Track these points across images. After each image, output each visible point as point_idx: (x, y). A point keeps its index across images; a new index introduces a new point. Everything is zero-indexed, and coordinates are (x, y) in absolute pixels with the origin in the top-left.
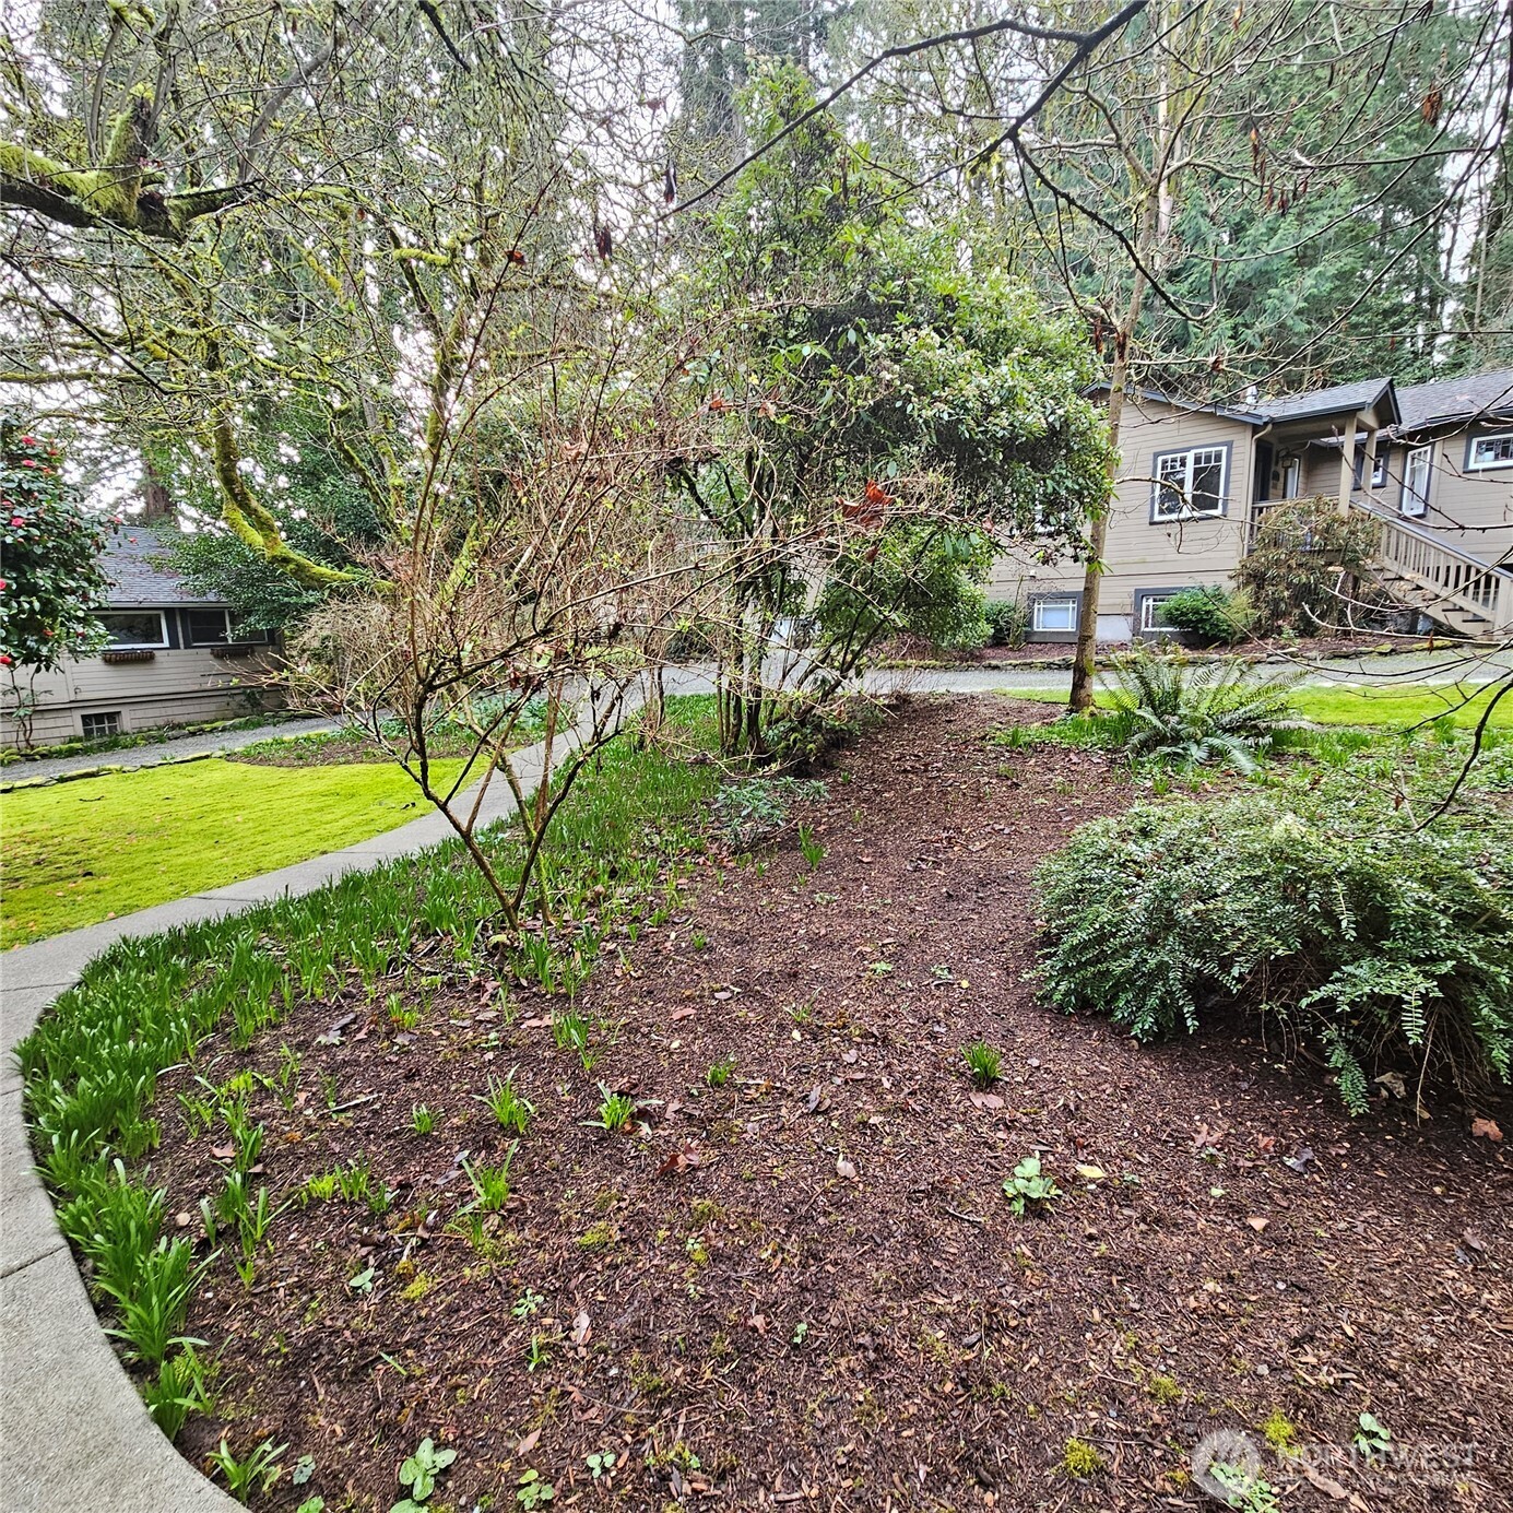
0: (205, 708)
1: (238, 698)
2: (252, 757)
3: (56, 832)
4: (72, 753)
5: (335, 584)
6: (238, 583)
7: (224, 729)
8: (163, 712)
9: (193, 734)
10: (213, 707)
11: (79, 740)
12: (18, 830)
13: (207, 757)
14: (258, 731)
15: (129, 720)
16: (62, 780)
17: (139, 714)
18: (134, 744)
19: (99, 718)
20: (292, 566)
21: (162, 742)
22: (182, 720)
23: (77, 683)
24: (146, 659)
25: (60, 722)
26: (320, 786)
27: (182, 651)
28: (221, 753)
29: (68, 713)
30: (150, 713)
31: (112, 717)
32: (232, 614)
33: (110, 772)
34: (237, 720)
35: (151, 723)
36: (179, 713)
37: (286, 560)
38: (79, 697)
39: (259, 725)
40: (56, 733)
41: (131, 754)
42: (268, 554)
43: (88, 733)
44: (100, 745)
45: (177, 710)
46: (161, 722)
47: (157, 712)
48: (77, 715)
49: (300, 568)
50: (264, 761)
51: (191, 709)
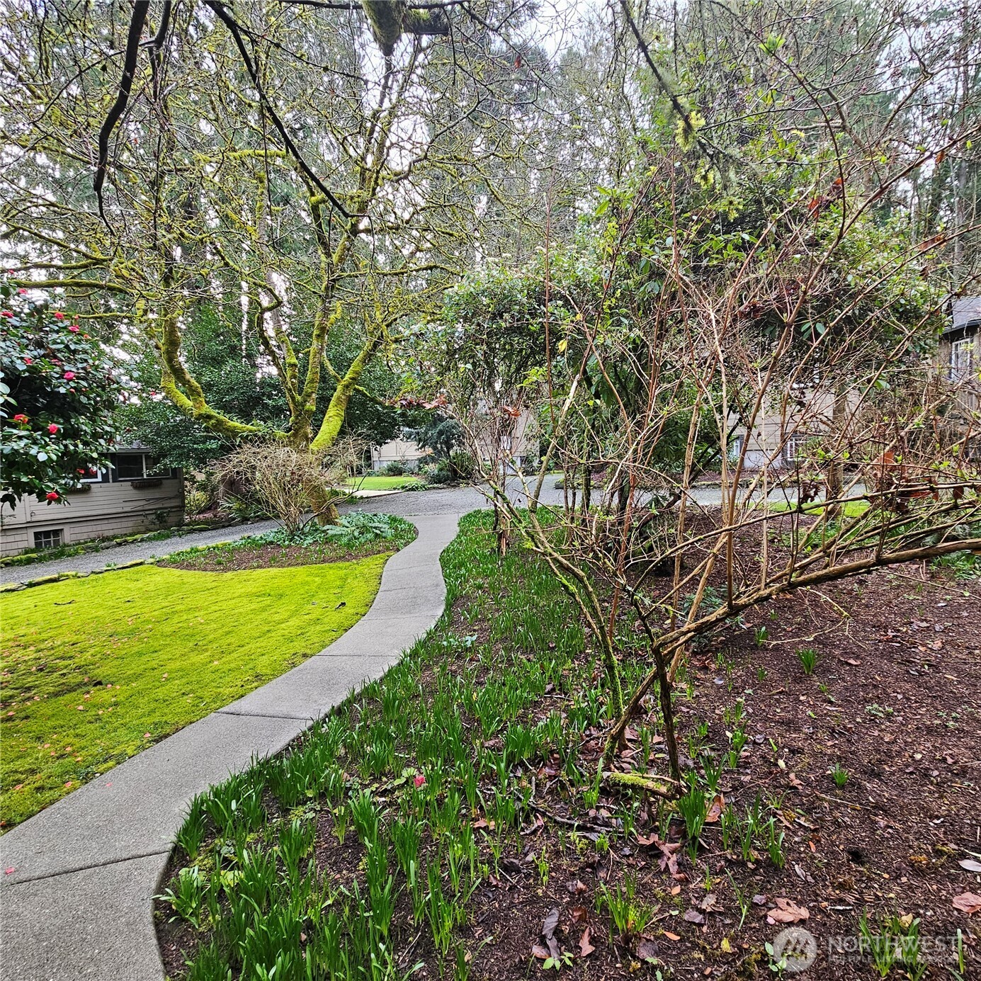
0: (124, 525)
1: (150, 517)
2: (179, 562)
3: (44, 636)
4: (29, 561)
5: (245, 434)
6: (158, 434)
7: (142, 540)
8: (94, 528)
9: (119, 545)
10: (130, 524)
11: (32, 551)
12: (10, 635)
13: (141, 564)
14: (169, 541)
15: (68, 536)
16: (31, 585)
17: (77, 530)
18: (76, 553)
19: (47, 534)
20: (213, 421)
21: (97, 551)
22: (111, 533)
23: (33, 508)
24: (86, 490)
25: (18, 538)
26: (251, 588)
27: (111, 484)
28: (152, 560)
29: (24, 531)
30: (85, 529)
31: (57, 533)
32: (148, 457)
33: (68, 577)
34: (152, 534)
35: (85, 536)
36: (107, 529)
37: (209, 417)
38: (34, 519)
39: (168, 537)
40: (14, 546)
41: (77, 561)
42: (195, 412)
43: (38, 545)
44: (51, 555)
45: (104, 527)
46: (93, 535)
47: (90, 529)
48: (31, 533)
49: (220, 422)
50: (190, 567)
51: (114, 526)
